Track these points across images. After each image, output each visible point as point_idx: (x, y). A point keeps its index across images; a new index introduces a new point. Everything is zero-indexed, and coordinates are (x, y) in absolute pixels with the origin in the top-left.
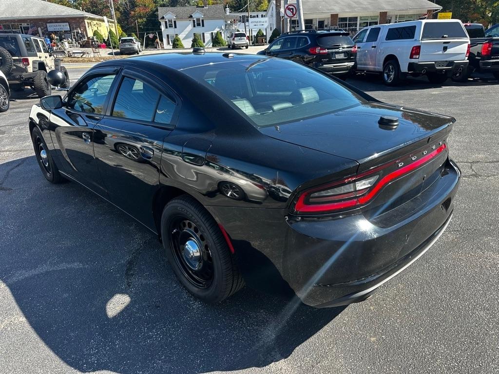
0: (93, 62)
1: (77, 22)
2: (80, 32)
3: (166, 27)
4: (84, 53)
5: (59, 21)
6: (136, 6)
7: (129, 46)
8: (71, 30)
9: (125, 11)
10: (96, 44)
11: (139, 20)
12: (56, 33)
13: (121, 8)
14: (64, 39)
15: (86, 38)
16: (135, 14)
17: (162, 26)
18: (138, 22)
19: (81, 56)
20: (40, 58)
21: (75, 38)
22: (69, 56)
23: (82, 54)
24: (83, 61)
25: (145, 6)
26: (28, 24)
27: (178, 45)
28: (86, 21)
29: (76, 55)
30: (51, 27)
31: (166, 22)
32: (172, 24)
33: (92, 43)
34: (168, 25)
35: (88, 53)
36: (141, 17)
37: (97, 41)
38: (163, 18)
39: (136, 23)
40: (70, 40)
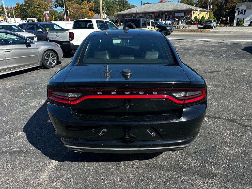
0: (186, 31)
1: (189, 12)
2: (188, 17)
3: (238, 14)
4: (184, 27)
5: (180, 12)
6: (228, 3)
7: (208, 24)
8: (184, 16)
9: (221, 6)
10: (193, 23)
11: (227, 10)
12: (177, 17)
13: (219, 4)
14: (180, 20)
15: (190, 20)
16: (225, 7)
17: (236, 13)
18: (226, 11)
19: (182, 29)
20: (148, 28)
21: (185, 20)
22: (177, 28)
23: (183, 28)
24: (182, 31)
25: (233, 2)
26: (167, 13)
27: (240, 24)
28: (193, 12)
29: (180, 28)
30: (176, 15)
31: (239, 11)
32: (243, 12)
33: (192, 22)
34: (240, 13)
35: (185, 27)
36: (229, 8)
37: (195, 22)
38: (238, 9)
39: (224, 12)
40: (182, 20)
